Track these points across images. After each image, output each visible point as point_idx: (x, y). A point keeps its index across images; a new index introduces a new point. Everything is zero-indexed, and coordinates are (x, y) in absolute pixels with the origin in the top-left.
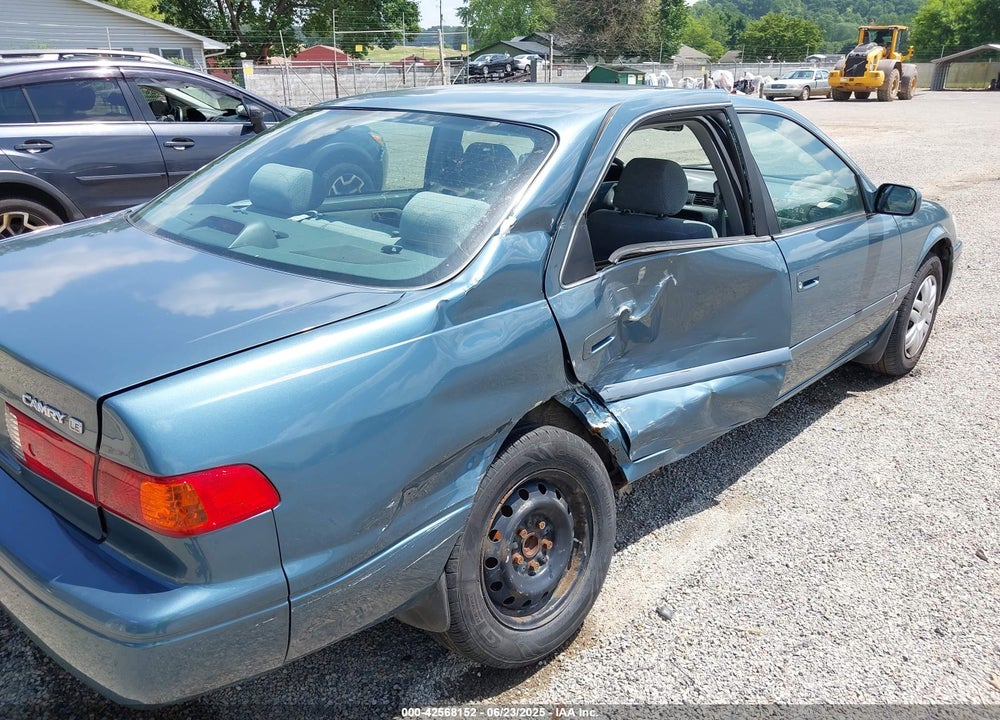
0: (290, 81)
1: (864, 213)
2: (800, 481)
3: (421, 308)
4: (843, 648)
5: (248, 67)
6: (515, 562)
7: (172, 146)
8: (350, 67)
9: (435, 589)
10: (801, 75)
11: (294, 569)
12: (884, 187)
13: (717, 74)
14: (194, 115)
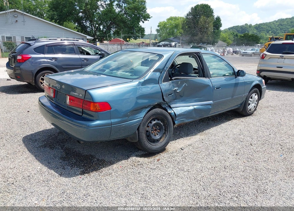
0: (109, 47)
1: (235, 76)
2: (218, 132)
3: (135, 83)
4: (217, 156)
5: (98, 43)
6: (152, 133)
7: (83, 60)
8: (125, 44)
9: (135, 133)
10: (252, 50)
11: (113, 121)
12: (239, 71)
13: (228, 49)
14: (88, 54)
